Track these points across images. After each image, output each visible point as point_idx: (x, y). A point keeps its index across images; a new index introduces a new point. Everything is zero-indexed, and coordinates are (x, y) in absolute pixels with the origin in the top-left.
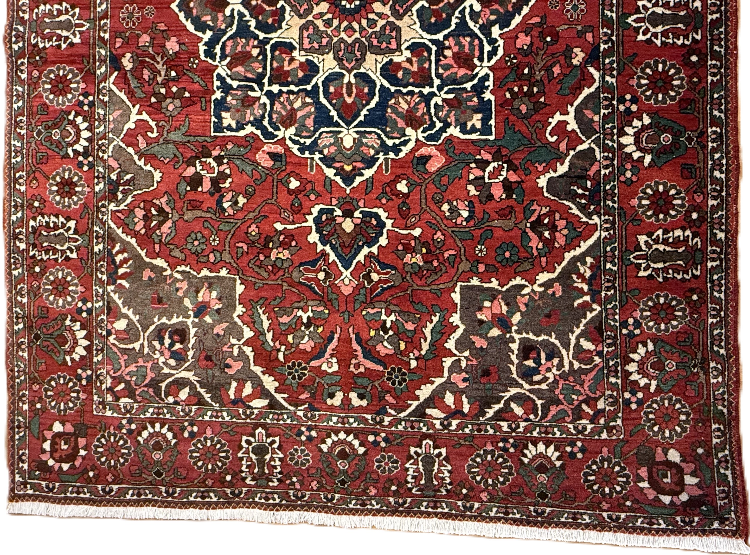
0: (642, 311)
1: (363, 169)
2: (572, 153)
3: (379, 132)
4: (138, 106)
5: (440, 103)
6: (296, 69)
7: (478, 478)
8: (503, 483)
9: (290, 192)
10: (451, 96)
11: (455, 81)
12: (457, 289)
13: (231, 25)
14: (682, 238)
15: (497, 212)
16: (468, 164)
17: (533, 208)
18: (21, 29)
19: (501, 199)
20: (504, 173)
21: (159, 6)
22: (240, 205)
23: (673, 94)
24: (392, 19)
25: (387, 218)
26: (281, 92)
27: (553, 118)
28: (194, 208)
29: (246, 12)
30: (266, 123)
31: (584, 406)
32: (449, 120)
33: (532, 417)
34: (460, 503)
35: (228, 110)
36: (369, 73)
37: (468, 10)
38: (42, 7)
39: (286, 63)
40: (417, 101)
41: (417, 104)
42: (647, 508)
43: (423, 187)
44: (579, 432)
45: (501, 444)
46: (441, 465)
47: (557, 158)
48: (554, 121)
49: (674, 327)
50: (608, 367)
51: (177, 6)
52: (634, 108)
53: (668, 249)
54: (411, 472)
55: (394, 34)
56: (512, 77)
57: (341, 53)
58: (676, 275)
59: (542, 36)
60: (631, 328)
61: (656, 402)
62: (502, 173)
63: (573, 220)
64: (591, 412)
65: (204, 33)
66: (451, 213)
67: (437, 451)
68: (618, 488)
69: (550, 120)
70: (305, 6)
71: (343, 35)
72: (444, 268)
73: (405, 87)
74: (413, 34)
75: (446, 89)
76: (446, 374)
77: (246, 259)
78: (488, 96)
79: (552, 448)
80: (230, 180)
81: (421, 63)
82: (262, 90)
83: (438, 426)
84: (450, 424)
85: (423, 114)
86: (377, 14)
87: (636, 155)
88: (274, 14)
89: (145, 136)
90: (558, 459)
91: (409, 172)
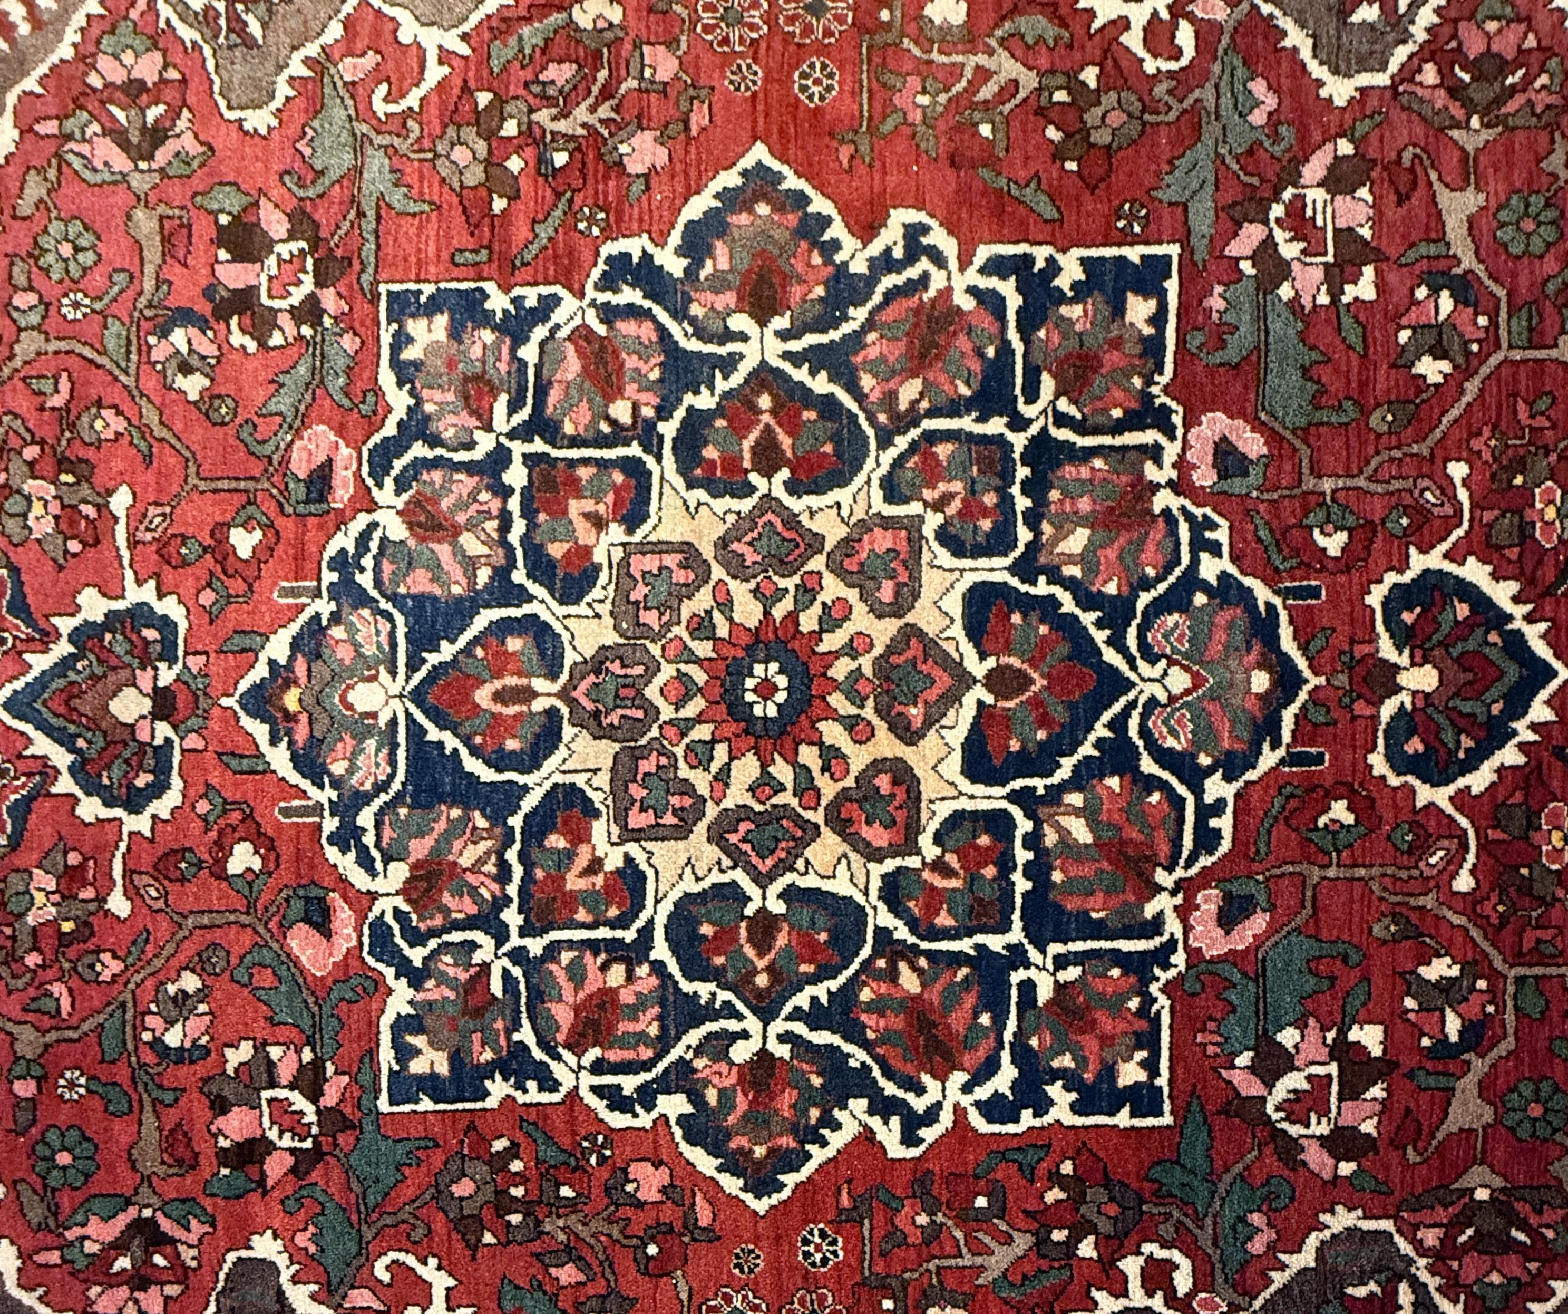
1: (290, 744)
3: (396, 786)
4: (464, 49)
5: (478, 958)
6: (571, 534)
9: (220, 530)
10: (496, 987)
11: (537, 996)
13: (700, 333)
15: (179, 1125)
16: (310, 1042)
17: (194, 1223)
19: (215, 1136)
20: (287, 1141)
21: (760, 107)
22: (181, 382)
24: (712, 812)
25: (154, 817)
26: (507, 492)
27: (439, 1268)
28: (166, 239)
29: (736, 379)
30: (419, 450)
32: (430, 984)
35: (455, 333)
36: (562, 752)
37: (733, 1025)
39: (588, 505)
40: (483, 891)
41: (474, 891)
43: (245, 919)
47: (329, 1283)
48: (429, 1271)
51: (759, 164)
55: (669, 819)
56: (550, 1154)
57: (616, 667)
59: (661, 1232)
62: (288, 1135)
65: (680, 252)
66: (174, 999)
69: (433, 1262)
70: (751, 557)
71: (668, 671)
72: (20, 983)
73: (523, 857)
74: (668, 876)
75: (517, 972)
77: (24, 405)
78: (498, 1089)
80: (252, 346)
81: (591, 899)
82: (512, 436)
85: (446, 911)
86: (726, 770)
88: (732, 463)
89: (378, 75)
91: (285, 875)
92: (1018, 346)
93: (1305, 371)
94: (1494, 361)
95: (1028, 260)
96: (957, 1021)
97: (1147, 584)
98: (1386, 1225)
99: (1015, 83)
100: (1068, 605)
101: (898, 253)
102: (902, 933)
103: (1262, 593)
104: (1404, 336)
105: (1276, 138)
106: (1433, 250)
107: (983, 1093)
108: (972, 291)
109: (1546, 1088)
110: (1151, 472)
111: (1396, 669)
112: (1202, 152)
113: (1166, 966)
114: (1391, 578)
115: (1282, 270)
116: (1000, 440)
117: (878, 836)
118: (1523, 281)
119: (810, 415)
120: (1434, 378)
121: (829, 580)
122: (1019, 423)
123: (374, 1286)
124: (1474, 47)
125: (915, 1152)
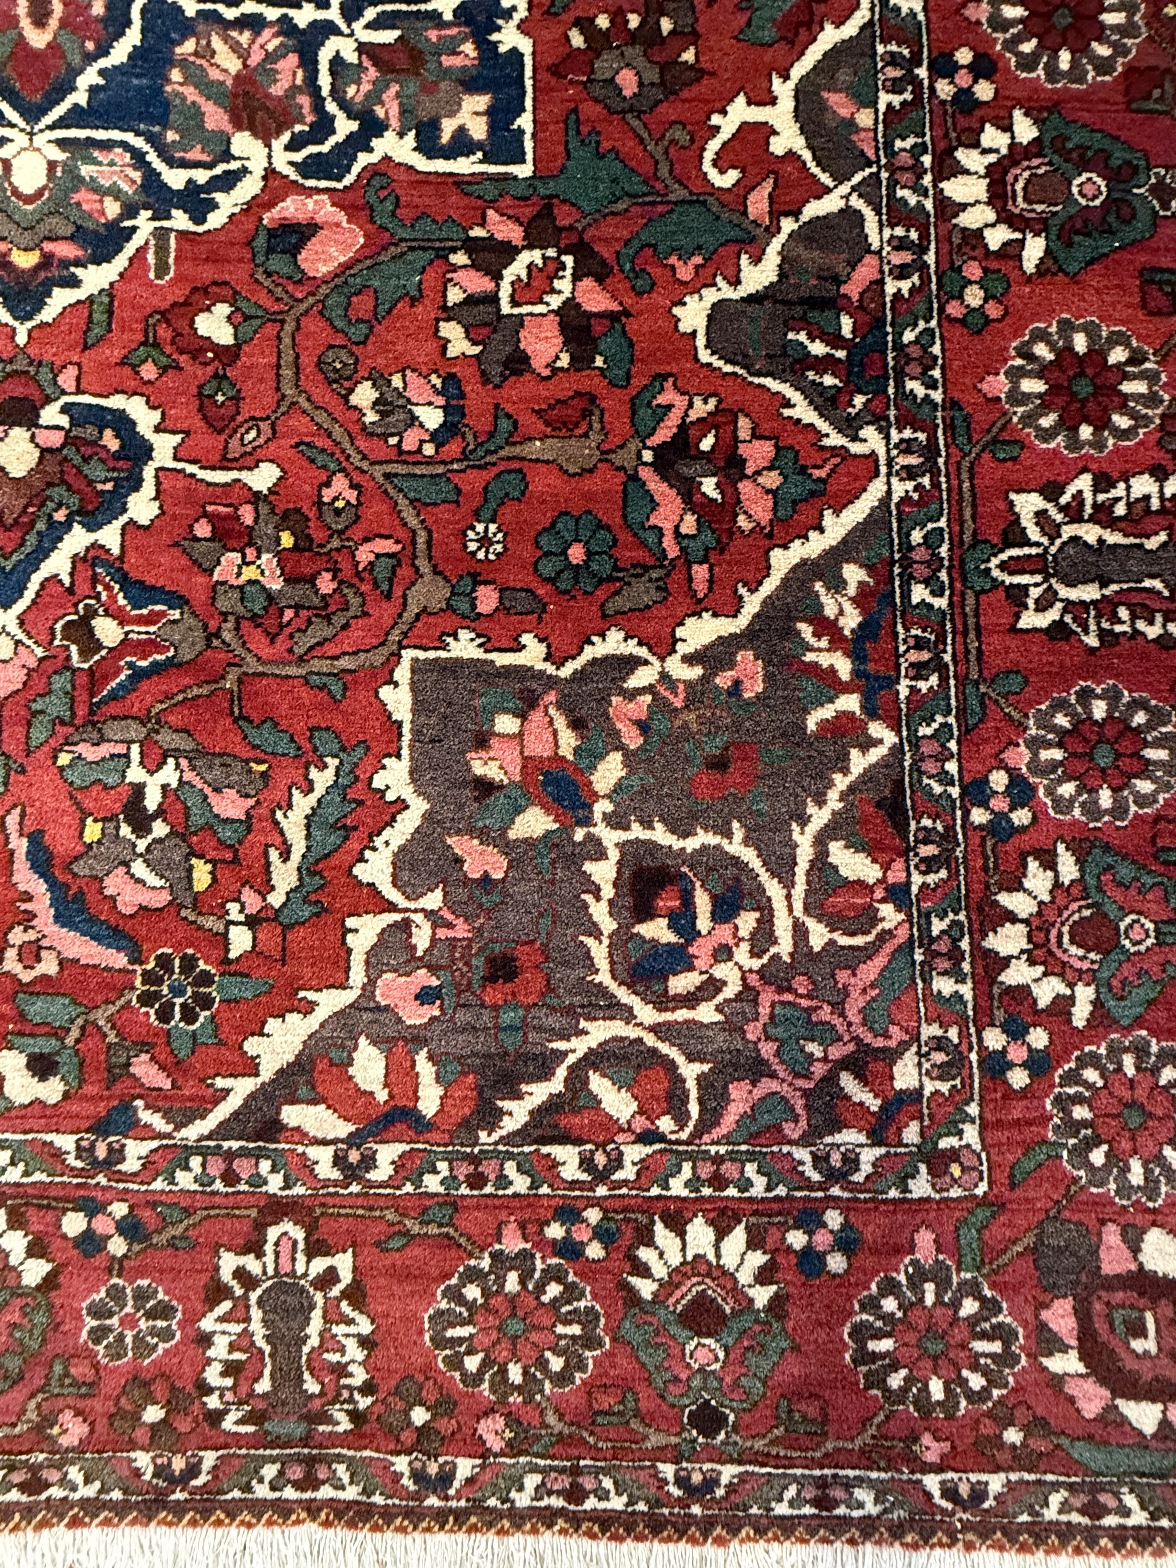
0: (1036, 744)
1: (78, 263)
2: (788, 225)
3: (139, 142)
5: (351, 57)
7: (472, 1363)
8: (562, 1378)
10: (388, 36)
12: (403, 673)
14: (1155, 504)
15: (539, 413)
16: (443, 255)
17: (661, 400)
19: (555, 371)
20: (564, 285)
23: (1103, 51)
25: (158, 429)
27: (724, 113)
31: (848, 1082)
32: (380, 112)
33: (666, 1124)
34: (401, 1463)
40: (270, 47)
41: (271, 57)
42: (1081, 1451)
43: (289, 328)
44: (833, 1176)
45: (555, 1231)
46: (332, 1316)
47: (742, 241)
48: (727, 124)
49: (1142, 800)
50: (927, 940)
52: (984, 91)
53: (1113, 538)
54: (219, 1349)
58: (1141, 625)
60: (999, 804)
61: (1094, 1061)
62: (557, 284)
63: (800, 440)
64: (874, 1104)
66: (383, 414)
67: (319, 1265)
68: (976, 1382)
69: (716, 120)
72: (355, 601)
73: (233, 2)
75: (370, 13)
76: (358, 975)
78: (509, 38)
79: (738, 1237)
83: (326, 1170)
84: (369, 1161)
85: (294, 89)
87: (996, 238)
90: (763, 1277)
91: (237, 275)
123: (743, 189)
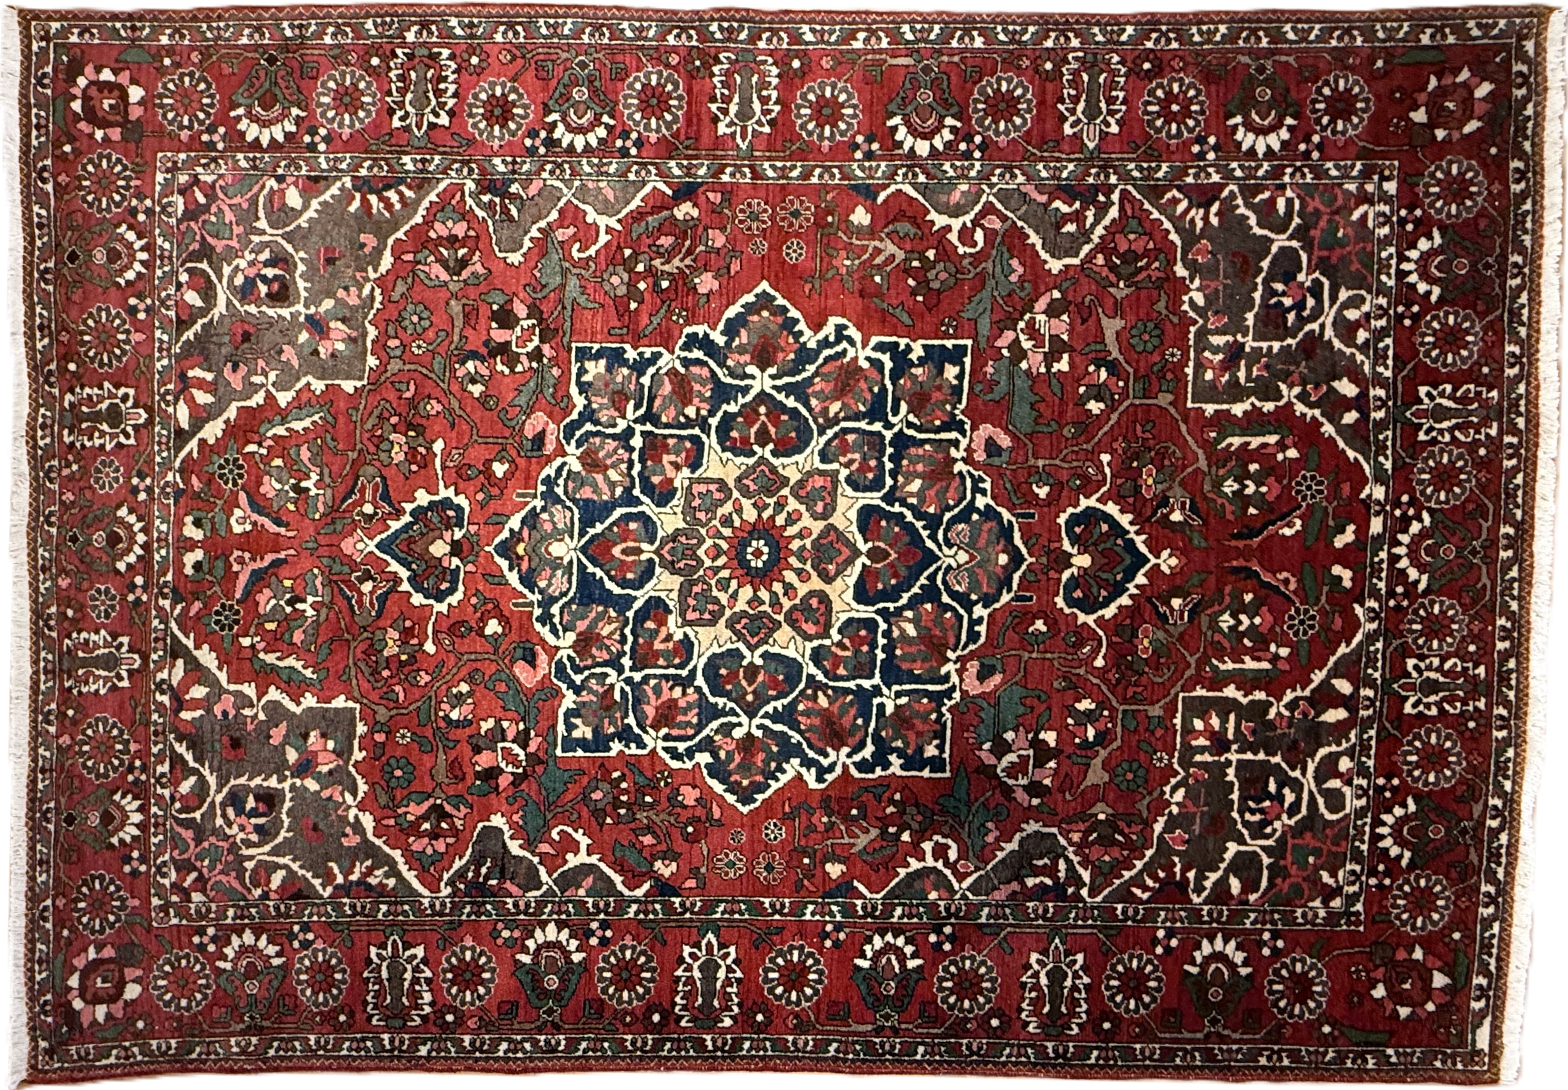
0: (324, 951)
1: (519, 571)
2: (536, 860)
3: (571, 594)
4: (619, 227)
5: (608, 681)
6: (663, 472)
7: (89, 732)
8: (84, 765)
9: (488, 463)
10: (617, 696)
11: (638, 701)
12: (350, 704)
13: (732, 374)
14: (420, 1002)
15: (456, 758)
16: (523, 720)
17: (462, 807)
18: (743, 36)
19: (474, 765)
20: (510, 769)
21: (766, 263)
22: (470, 387)
23: (611, 990)
24: (728, 613)
25: (449, 605)
26: (631, 450)
27: (584, 834)
28: (466, 316)
29: (749, 398)
30: (589, 427)
31: (194, 875)
32: (584, 693)
33: (178, 805)
34: (53, 706)
35: (609, 369)
36: (654, 580)
37: (734, 720)
38: (775, 71)
39: (673, 458)
40: (612, 648)
41: (608, 648)
42: (61, 957)
43: (493, 657)
44: (159, 869)
45: (138, 763)
46: (106, 679)
47: (529, 841)
48: (579, 836)
49: (303, 992)
50: (248, 907)
51: (764, 291)
52: (594, 941)
53: (406, 984)
54: (94, 637)
55: (707, 616)
56: (641, 780)
57: (683, 539)
58: (372, 994)
59: (694, 821)
60: (301, 936)
61: (203, 968)
62: (510, 766)
63: (445, 863)
64: (186, 884)
65: (723, 333)
66: (456, 696)
67: (124, 674)
68: (85, 920)
69: (581, 831)
70: (753, 487)
71: (709, 542)
72: (379, 685)
73: (633, 632)
74: (705, 644)
75: (628, 689)
76: (233, 687)
77: (392, 396)
78: (616, 747)
79: (136, 832)
80: (507, 371)
81: (666, 654)
82: (635, 421)
83: (160, 676)
84: (163, 693)
85: (593, 657)
86: (736, 592)
87: (531, 944)
88: (745, 440)
89: (575, 238)
90: (121, 841)
91: (514, 636)
92: (890, 387)
93: (1032, 405)
94: (1126, 403)
95: (897, 344)
96: (846, 722)
97: (949, 508)
98: (1054, 830)
99: (893, 256)
100: (909, 517)
101: (832, 339)
102: (820, 677)
103: (1006, 515)
104: (1082, 390)
105: (1022, 288)
106: (1099, 347)
107: (857, 758)
108: (868, 359)
109: (1135, 765)
110: (953, 452)
111: (1071, 555)
112: (985, 294)
113: (950, 698)
114: (1070, 510)
115: (1023, 354)
116: (879, 434)
117: (810, 628)
118: (1142, 364)
119: (784, 417)
120: (1096, 411)
121: (791, 500)
122: (889, 426)
123: (551, 842)
124: (1123, 247)
125: (822, 786)
